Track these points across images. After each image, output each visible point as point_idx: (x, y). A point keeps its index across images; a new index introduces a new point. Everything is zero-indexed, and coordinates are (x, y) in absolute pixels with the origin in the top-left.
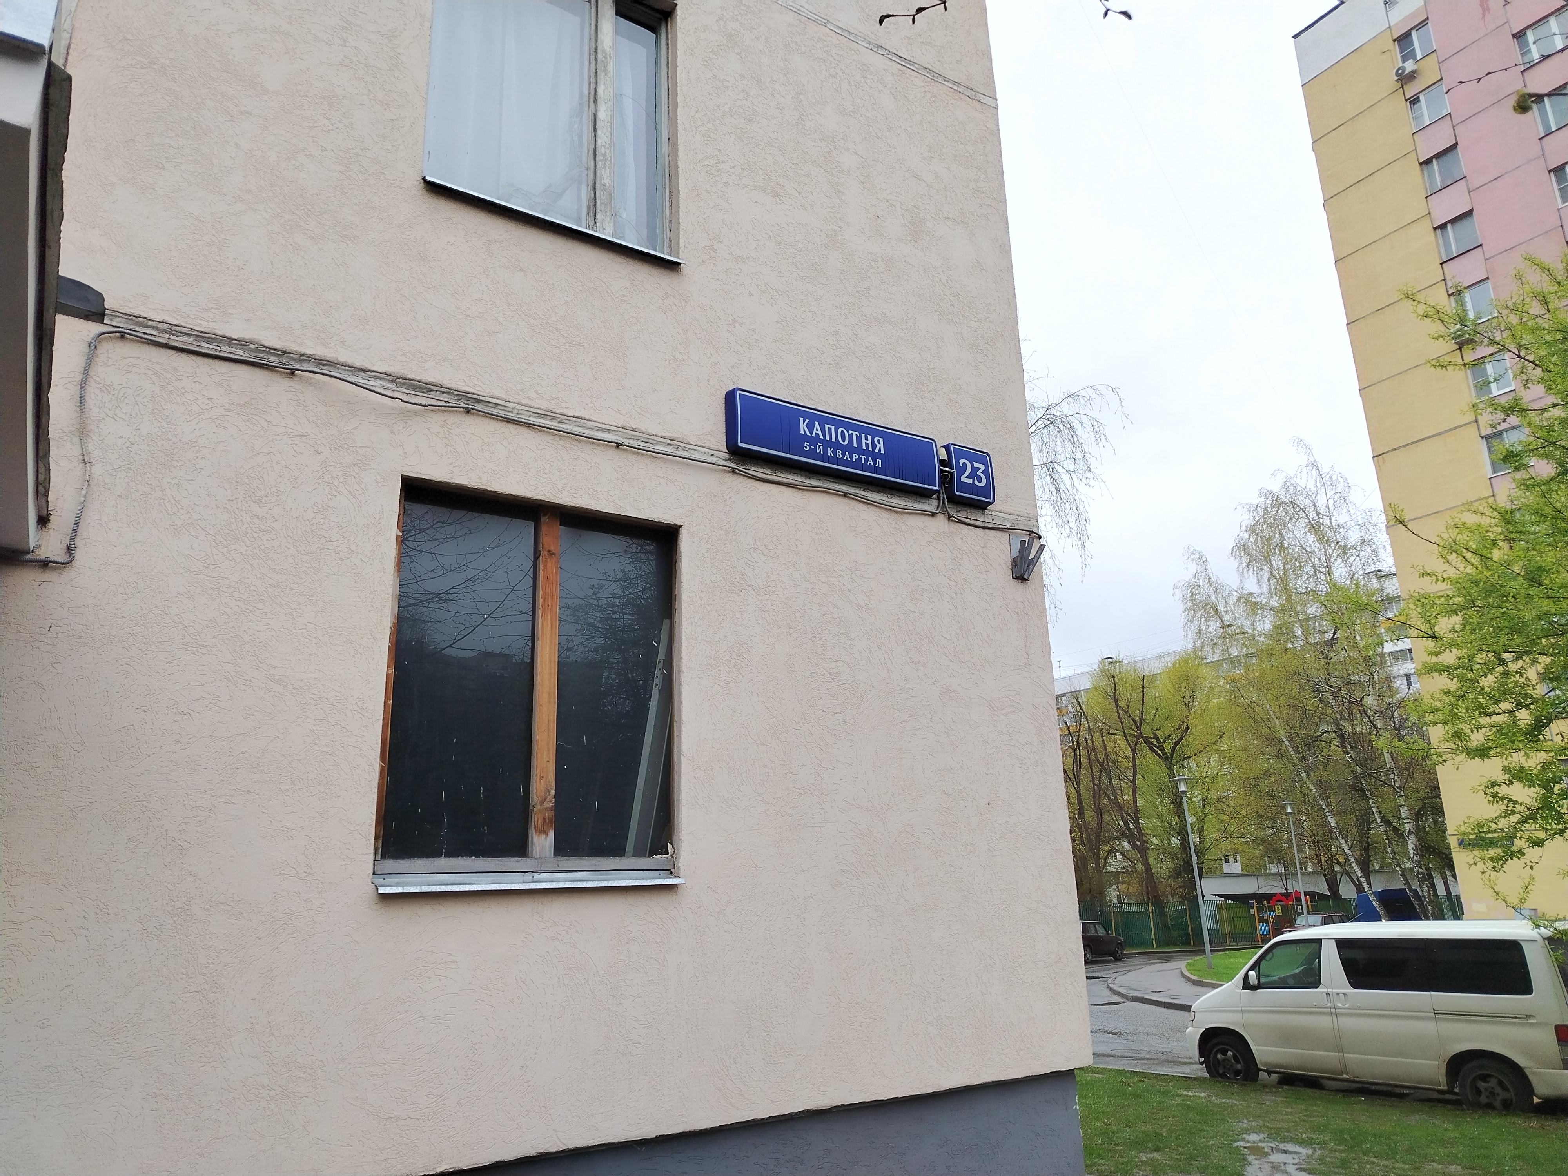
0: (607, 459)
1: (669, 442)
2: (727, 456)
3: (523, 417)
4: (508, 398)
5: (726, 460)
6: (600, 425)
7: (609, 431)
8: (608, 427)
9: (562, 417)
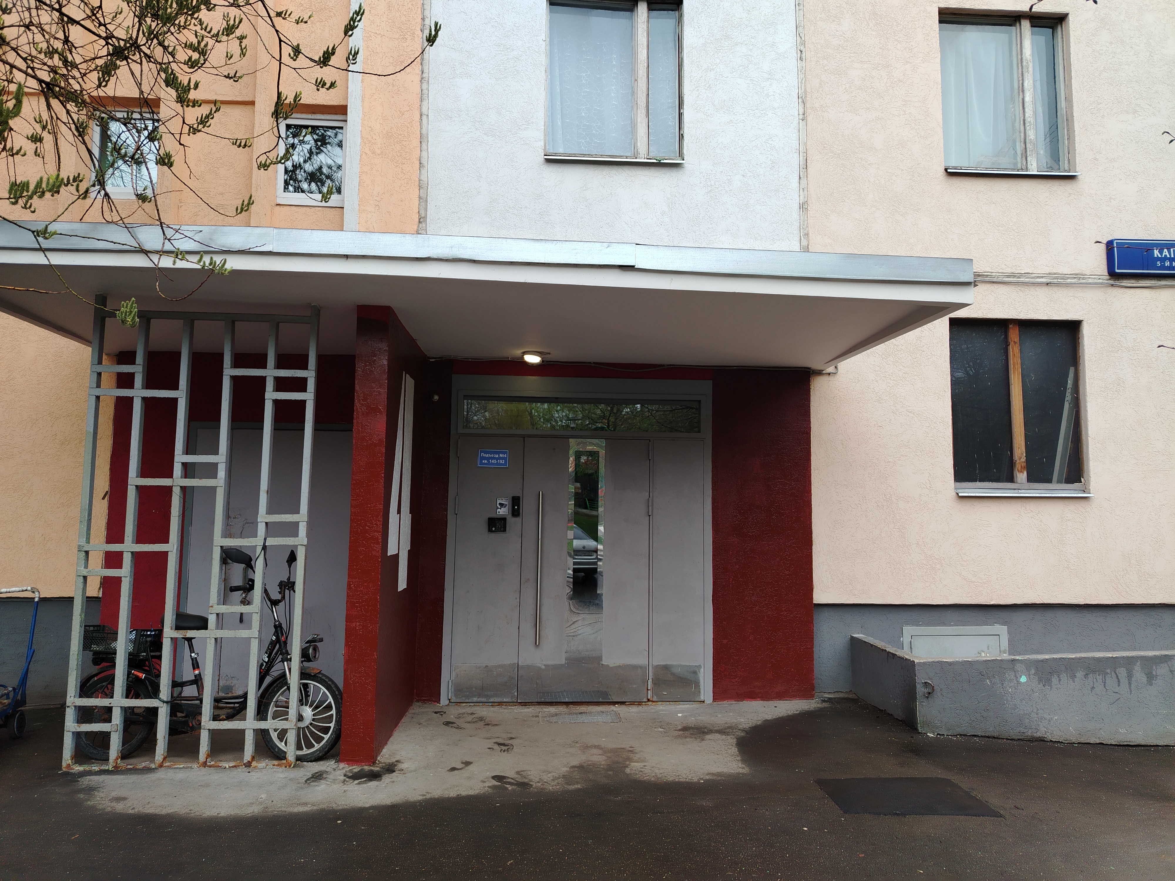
0: (1042, 293)
1: (1074, 276)
2: (1108, 277)
3: (1000, 280)
4: (992, 271)
5: (1107, 280)
6: (1038, 275)
7: (1042, 277)
8: (1042, 275)
9: (1019, 275)
